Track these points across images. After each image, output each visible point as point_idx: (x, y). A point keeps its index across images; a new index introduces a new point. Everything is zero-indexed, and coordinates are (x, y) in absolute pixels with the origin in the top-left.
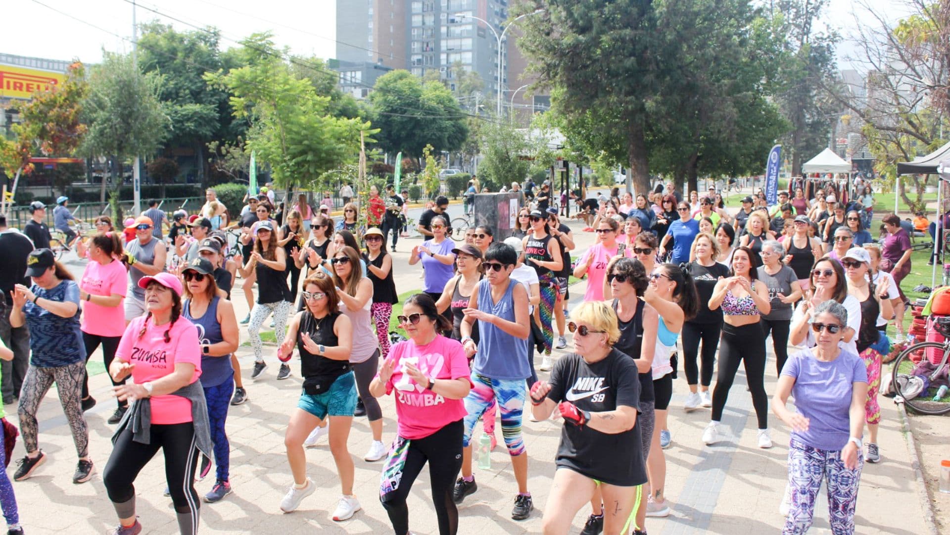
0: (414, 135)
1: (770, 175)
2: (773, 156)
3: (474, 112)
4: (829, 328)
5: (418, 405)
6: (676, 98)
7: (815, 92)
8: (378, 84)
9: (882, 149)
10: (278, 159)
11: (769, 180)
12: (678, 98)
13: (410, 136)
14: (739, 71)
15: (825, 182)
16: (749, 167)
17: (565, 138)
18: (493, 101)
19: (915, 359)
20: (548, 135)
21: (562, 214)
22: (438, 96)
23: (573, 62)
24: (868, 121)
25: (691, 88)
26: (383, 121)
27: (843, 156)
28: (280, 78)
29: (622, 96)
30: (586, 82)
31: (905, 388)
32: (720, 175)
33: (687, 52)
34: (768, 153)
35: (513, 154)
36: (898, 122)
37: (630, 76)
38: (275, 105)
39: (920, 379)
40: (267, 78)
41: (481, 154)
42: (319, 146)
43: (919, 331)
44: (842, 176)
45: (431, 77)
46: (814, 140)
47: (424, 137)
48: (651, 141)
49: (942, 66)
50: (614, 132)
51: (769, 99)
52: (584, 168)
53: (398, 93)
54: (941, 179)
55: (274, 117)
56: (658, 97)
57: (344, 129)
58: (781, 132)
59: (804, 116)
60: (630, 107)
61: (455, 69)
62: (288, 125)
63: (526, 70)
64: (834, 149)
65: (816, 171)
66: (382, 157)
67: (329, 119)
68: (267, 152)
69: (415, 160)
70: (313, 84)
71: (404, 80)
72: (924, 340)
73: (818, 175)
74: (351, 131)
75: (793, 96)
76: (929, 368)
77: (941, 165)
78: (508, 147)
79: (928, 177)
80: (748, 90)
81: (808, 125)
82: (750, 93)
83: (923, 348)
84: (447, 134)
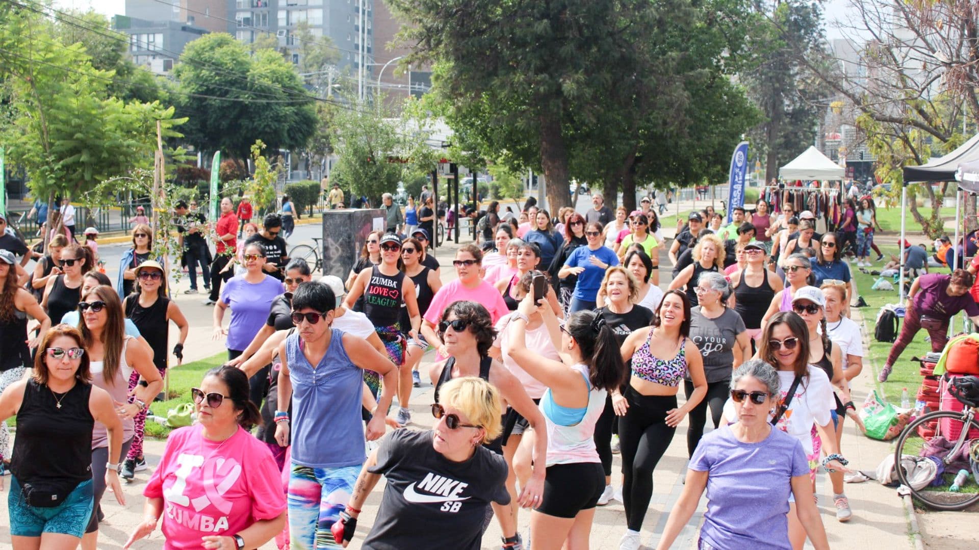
0: (240, 126)
1: (734, 183)
2: (738, 157)
3: (326, 95)
4: (754, 397)
5: (191, 526)
6: (606, 76)
7: (796, 69)
8: (187, 53)
9: (886, 148)
10: (37, 159)
11: (732, 190)
12: (608, 76)
13: (234, 127)
14: (692, 41)
15: (809, 193)
16: (706, 173)
17: (453, 132)
18: (352, 79)
19: (926, 435)
20: (426, 128)
21: (449, 239)
22: (273, 72)
23: (462, 25)
24: (864, 110)
25: (626, 63)
26: (195, 105)
27: (834, 157)
28: (39, 42)
29: (530, 74)
30: (481, 53)
31: (912, 475)
32: (666, 184)
33: (620, 14)
34: (732, 153)
35: (379, 155)
36: (905, 111)
37: (541, 46)
38: (32, 82)
39: (932, 463)
40: (20, 41)
41: (334, 154)
42: (98, 142)
43: (931, 396)
44: (831, 184)
45: (264, 43)
46: (796, 134)
47: (255, 129)
48: (572, 135)
49: (962, 35)
50: (520, 123)
51: (733, 79)
52: (479, 173)
53: (217, 66)
54: (960, 189)
55: (31, 99)
56: (581, 76)
57: (135, 117)
58: (749, 124)
59: (782, 102)
60: (542, 89)
61: (298, 34)
62: (52, 111)
63: (397, 36)
64: (823, 148)
65: (797, 178)
66: (192, 158)
67: (114, 104)
68: (21, 150)
69: (242, 162)
70: (90, 51)
71: (225, 48)
72: (937, 408)
73: (800, 184)
74: (146, 120)
75: (766, 74)
76: (944, 447)
77: (959, 169)
78: (373, 144)
79: (946, 186)
80: (703, 67)
81: (787, 114)
82: (707, 70)
83: (935, 420)
84: (286, 126)
